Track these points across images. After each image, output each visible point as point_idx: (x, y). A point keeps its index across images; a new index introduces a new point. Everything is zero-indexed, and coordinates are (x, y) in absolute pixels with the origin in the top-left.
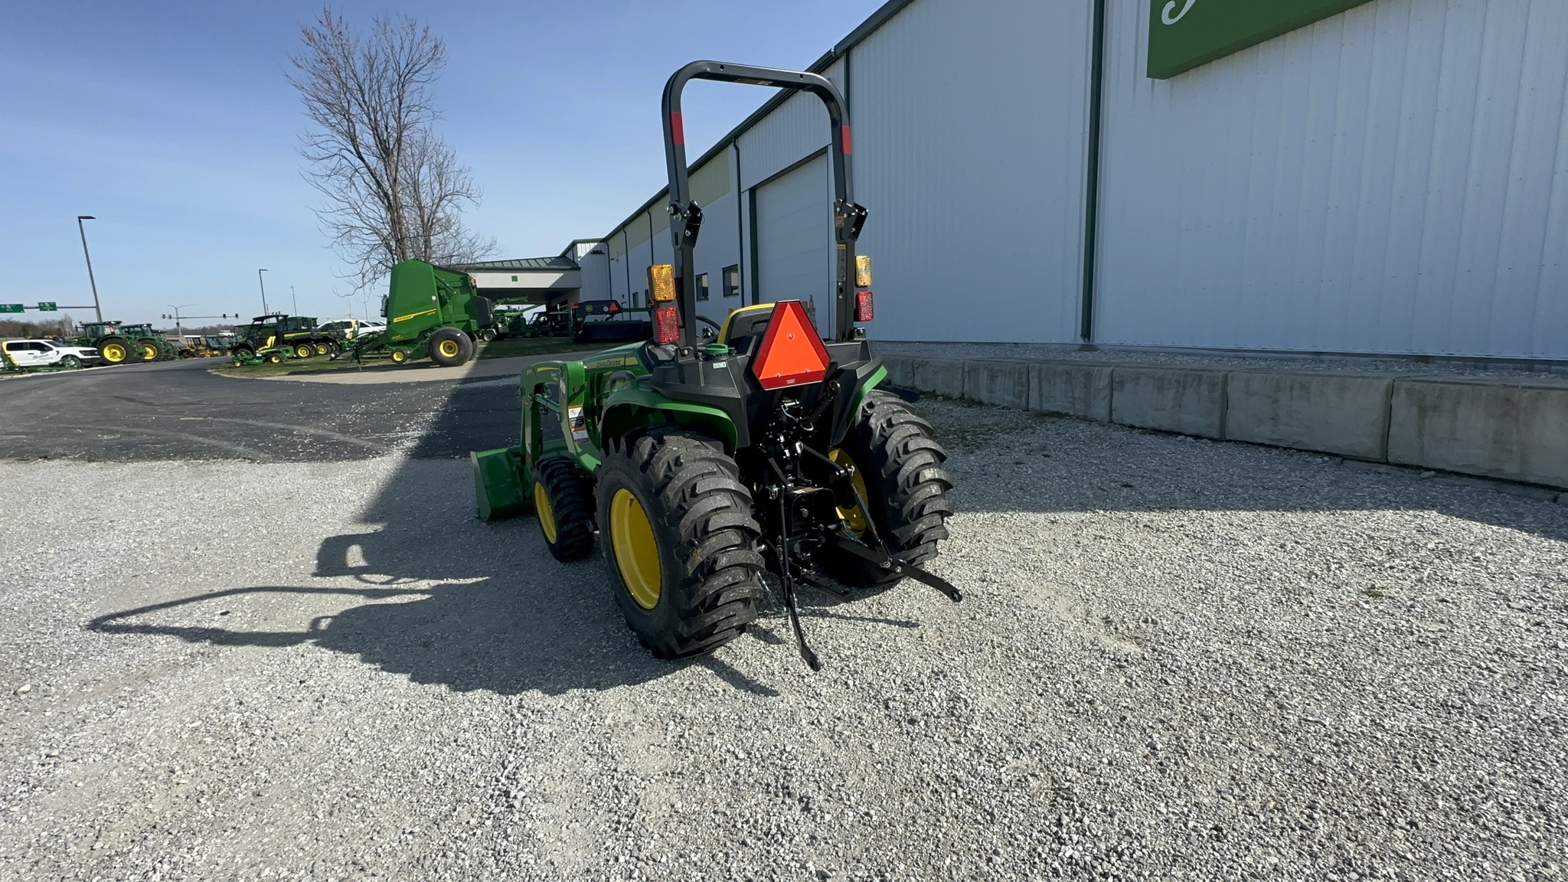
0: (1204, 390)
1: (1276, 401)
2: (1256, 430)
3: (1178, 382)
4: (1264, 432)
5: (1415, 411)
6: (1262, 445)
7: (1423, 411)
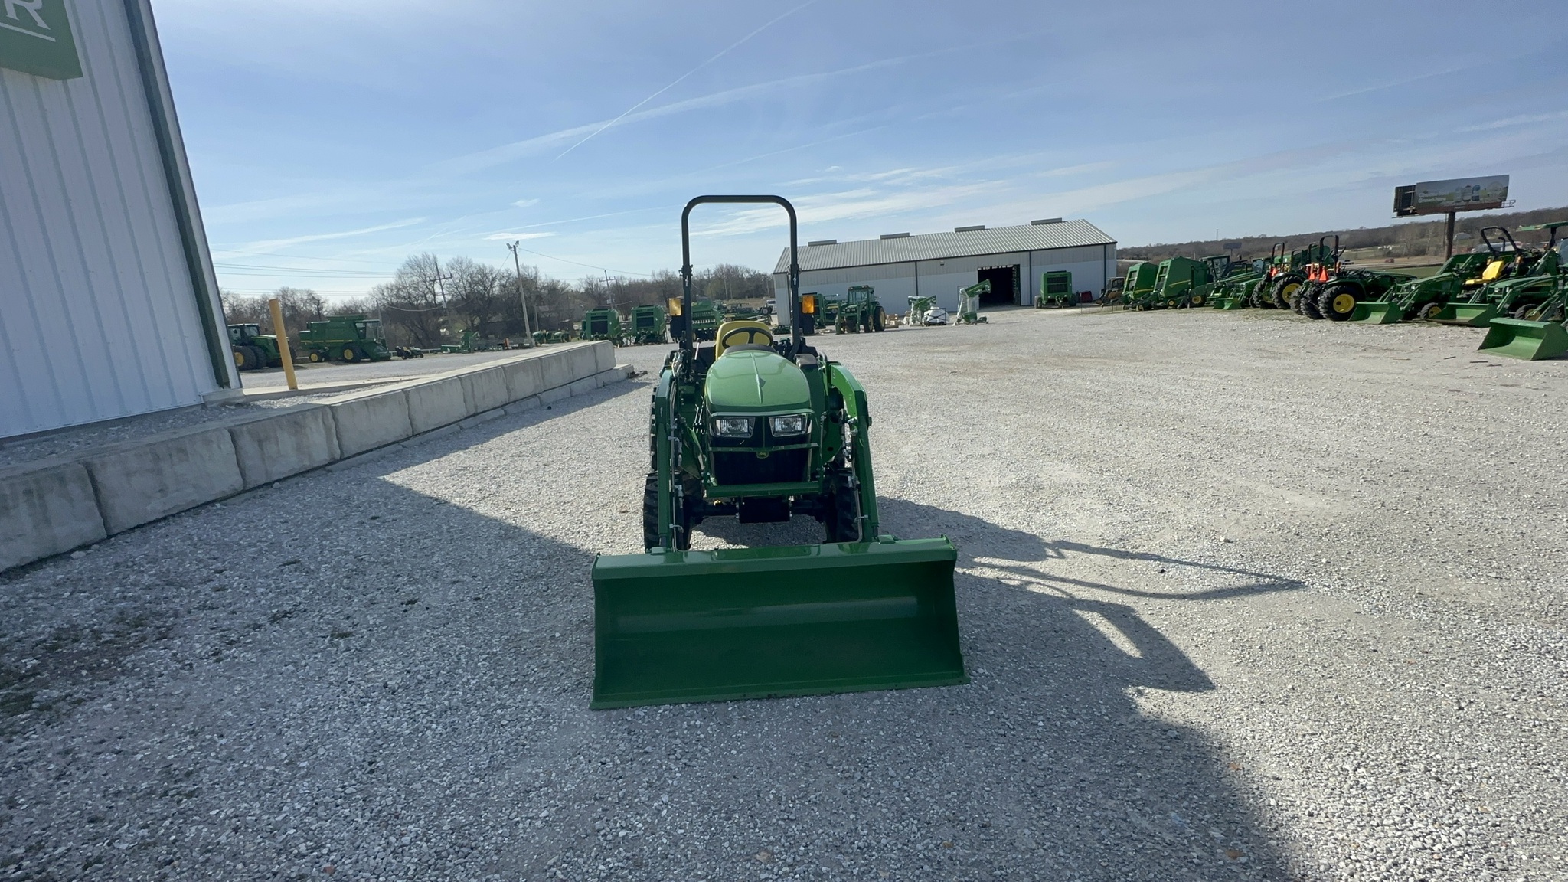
0: (74, 489)
1: (160, 472)
2: (149, 508)
3: (28, 492)
4: (156, 508)
5: (256, 445)
6: (158, 521)
7: (260, 442)
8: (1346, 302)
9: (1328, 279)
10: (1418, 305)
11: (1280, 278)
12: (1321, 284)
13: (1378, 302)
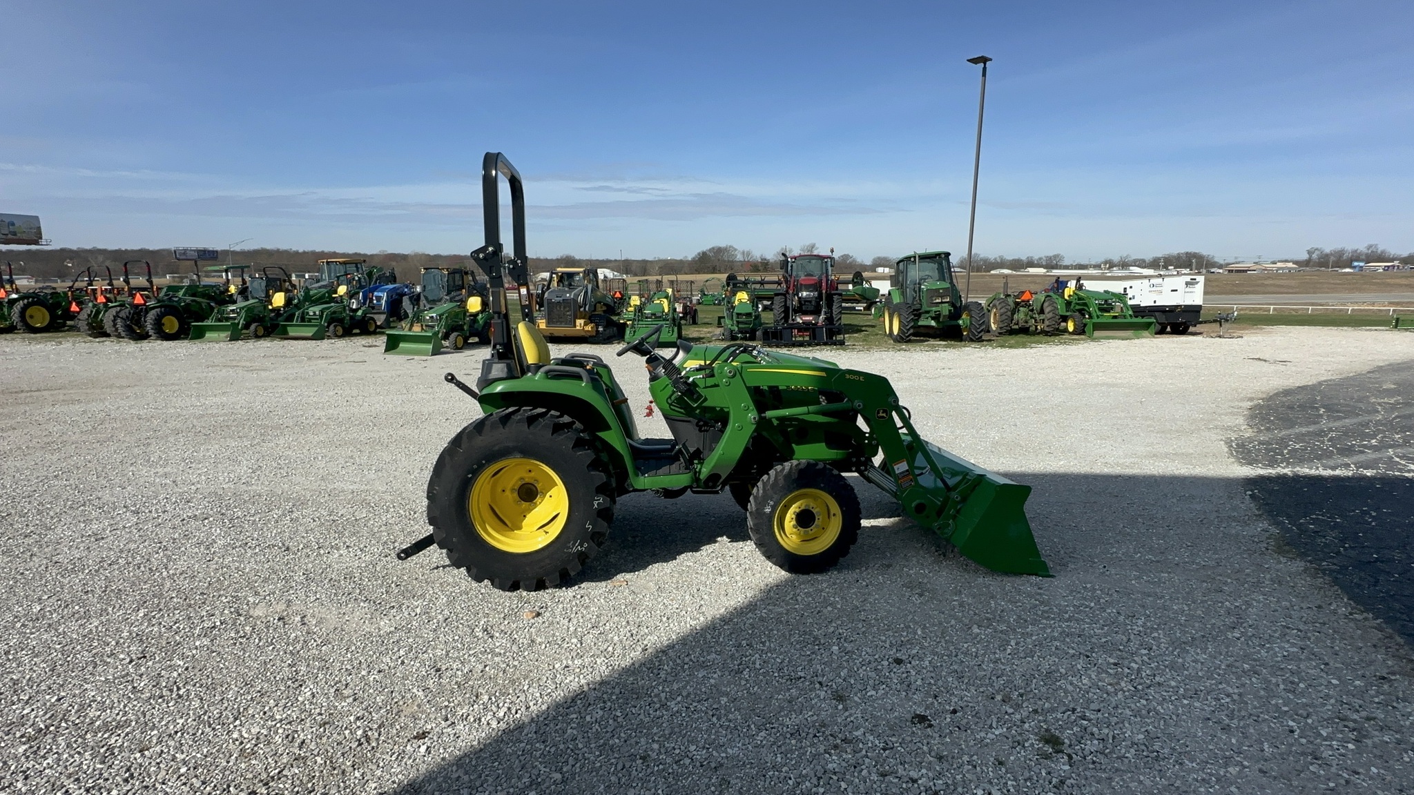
8: (171, 324)
9: (146, 302)
10: (247, 326)
11: (15, 301)
12: (137, 306)
13: (208, 323)
